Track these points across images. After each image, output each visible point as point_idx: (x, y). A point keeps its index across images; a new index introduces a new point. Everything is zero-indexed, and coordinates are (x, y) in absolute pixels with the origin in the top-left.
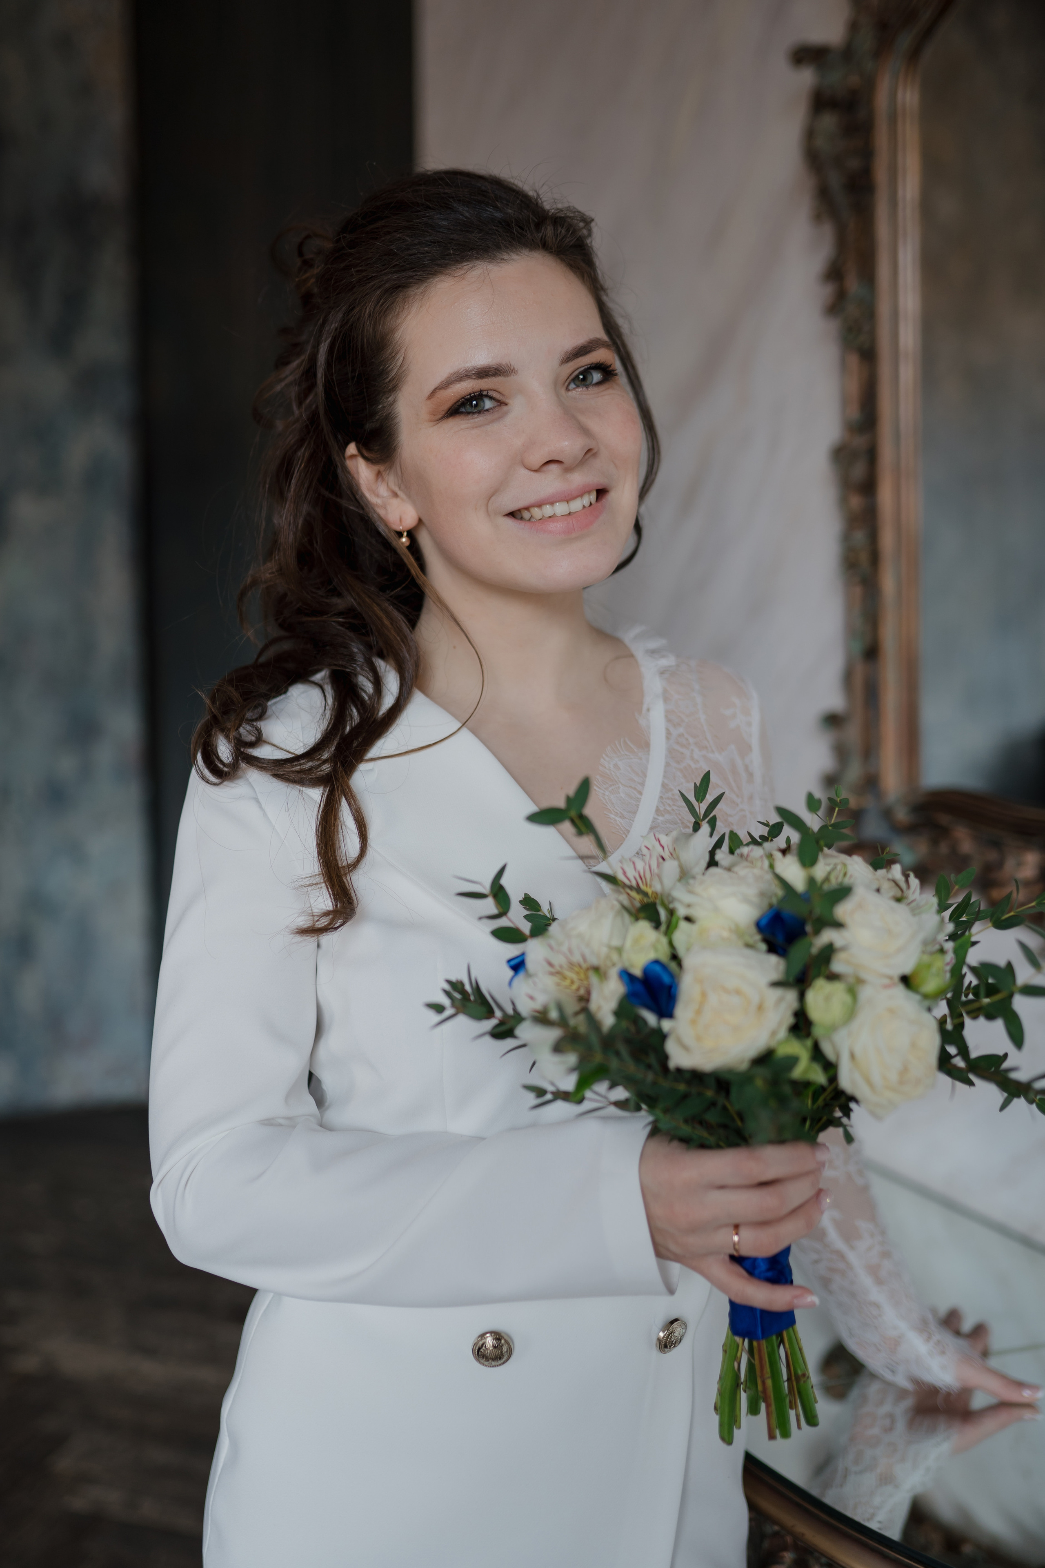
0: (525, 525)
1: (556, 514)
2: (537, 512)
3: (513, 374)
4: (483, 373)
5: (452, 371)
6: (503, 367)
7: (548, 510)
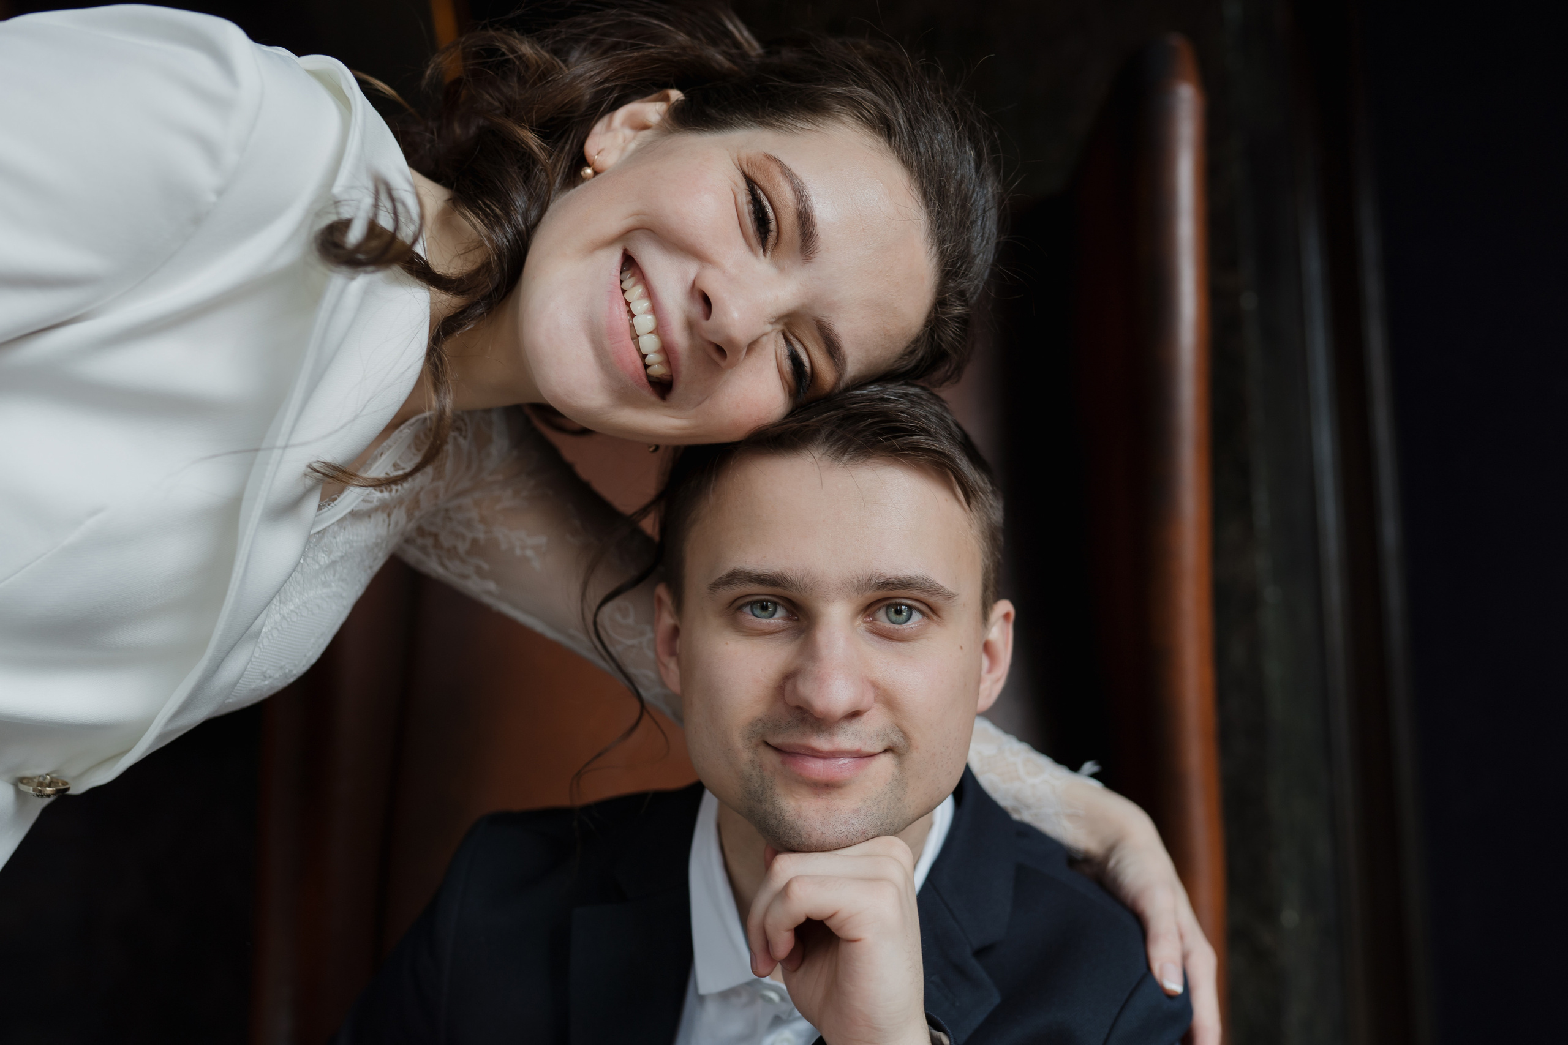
0: (615, 276)
1: (635, 317)
2: (636, 293)
3: (805, 258)
4: (805, 219)
5: (804, 181)
6: (814, 244)
7: (641, 306)
